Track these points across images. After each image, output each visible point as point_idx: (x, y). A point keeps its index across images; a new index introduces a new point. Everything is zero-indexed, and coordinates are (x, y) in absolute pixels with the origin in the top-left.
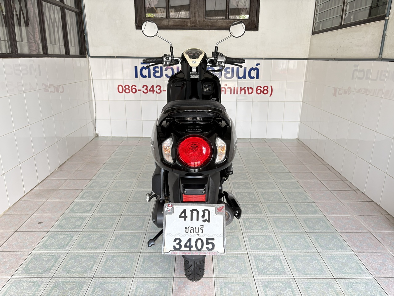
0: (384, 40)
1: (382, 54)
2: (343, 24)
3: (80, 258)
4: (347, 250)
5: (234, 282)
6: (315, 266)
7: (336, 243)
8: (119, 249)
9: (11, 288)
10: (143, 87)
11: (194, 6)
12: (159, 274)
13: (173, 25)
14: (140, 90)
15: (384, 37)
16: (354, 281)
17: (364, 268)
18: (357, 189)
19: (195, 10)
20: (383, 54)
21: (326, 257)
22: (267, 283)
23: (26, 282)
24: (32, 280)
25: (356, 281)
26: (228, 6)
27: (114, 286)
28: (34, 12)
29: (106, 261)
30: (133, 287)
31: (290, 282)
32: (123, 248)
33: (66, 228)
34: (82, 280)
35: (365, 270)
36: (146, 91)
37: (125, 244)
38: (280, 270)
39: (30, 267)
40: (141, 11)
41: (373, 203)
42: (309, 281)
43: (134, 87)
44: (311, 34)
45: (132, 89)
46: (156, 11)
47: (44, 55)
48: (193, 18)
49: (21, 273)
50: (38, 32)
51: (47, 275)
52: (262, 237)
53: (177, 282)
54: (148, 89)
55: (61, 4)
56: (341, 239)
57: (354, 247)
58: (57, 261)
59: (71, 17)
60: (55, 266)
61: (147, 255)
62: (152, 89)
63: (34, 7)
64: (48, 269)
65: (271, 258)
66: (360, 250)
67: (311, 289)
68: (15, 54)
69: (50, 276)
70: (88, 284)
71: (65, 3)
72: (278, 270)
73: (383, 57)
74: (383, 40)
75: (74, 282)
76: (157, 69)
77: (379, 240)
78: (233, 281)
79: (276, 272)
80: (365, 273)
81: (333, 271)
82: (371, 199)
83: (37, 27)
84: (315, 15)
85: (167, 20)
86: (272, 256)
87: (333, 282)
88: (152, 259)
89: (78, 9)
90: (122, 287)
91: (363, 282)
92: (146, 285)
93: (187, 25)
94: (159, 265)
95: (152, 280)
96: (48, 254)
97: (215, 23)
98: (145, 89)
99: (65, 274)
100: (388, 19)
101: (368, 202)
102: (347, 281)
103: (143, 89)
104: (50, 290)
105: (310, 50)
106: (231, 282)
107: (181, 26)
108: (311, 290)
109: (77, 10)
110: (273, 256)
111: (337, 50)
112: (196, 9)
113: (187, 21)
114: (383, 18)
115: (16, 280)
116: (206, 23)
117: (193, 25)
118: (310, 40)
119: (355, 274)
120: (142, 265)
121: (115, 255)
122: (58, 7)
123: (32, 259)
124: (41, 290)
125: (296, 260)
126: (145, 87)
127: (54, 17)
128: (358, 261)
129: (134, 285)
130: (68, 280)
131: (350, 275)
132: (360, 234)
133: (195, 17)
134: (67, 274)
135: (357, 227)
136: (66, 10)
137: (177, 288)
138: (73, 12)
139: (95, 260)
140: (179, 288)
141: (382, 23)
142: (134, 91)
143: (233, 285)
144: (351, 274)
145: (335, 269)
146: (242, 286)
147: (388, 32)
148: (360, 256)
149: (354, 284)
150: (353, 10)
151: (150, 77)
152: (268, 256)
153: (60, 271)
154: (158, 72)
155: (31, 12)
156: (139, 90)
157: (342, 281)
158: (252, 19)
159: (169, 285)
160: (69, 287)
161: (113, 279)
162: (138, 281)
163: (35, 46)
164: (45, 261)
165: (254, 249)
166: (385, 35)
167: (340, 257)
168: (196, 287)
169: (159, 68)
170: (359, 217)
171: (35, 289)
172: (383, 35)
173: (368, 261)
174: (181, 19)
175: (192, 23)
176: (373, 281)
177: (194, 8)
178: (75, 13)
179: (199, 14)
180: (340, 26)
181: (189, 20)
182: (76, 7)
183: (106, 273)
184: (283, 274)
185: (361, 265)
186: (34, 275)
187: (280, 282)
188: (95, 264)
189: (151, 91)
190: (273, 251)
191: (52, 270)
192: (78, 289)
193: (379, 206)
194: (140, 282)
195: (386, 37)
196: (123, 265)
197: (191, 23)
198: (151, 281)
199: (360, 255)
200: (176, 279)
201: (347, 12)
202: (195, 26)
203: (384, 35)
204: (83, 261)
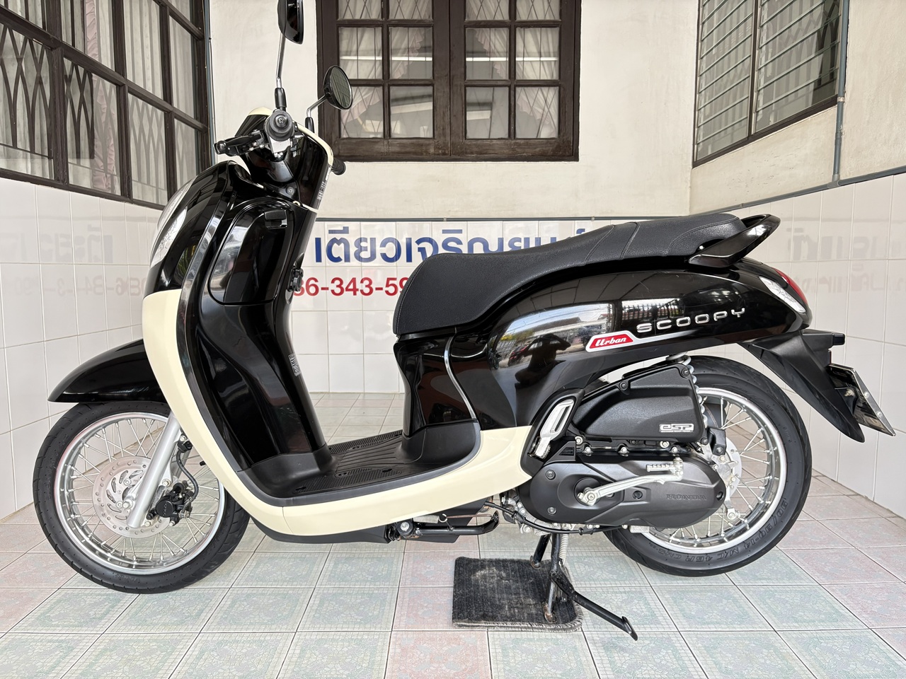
0: (840, 144)
1: (838, 173)
2: (752, 133)
3: (172, 598)
4: (802, 579)
5: (536, 638)
6: (727, 609)
7: (775, 569)
8: (265, 581)
9: (5, 653)
10: (333, 281)
11: (442, 113)
12: (357, 626)
13: (399, 153)
14: (327, 289)
15: (839, 137)
16: (822, 635)
17: (844, 611)
18: (819, 474)
19: (444, 121)
20: (841, 173)
21: (754, 592)
22: (614, 640)
23: (41, 641)
24: (55, 638)
25: (826, 634)
26: (513, 114)
27: (249, 647)
28: (109, 114)
29: (234, 602)
30: (295, 649)
31: (669, 638)
32: (275, 581)
33: (144, 547)
34: (173, 637)
35: (846, 614)
36: (338, 290)
37: (279, 573)
38: (645, 616)
39: (51, 615)
40: (332, 126)
41: (858, 497)
42: (713, 636)
43: (312, 282)
44: (691, 167)
45: (308, 287)
46: (363, 126)
47: (123, 198)
48: (440, 137)
49: (31, 625)
50: (114, 154)
51: (91, 629)
52: (601, 559)
53: (399, 639)
54: (344, 286)
55: (167, 105)
56: (788, 562)
57: (818, 574)
58: (116, 605)
59: (185, 138)
60: (111, 612)
61: (330, 591)
62: (351, 287)
63: (109, 103)
64: (94, 618)
65: (624, 595)
66: (833, 579)
67: (719, 650)
68: (63, 182)
69: (97, 631)
70: (187, 644)
71: (175, 105)
72: (640, 616)
73: (842, 178)
74: (838, 143)
75: (155, 641)
76: (363, 244)
77: (878, 560)
78: (532, 637)
79: (636, 621)
80: (848, 621)
81: (770, 617)
82: (853, 491)
83: (112, 142)
84: (696, 129)
85: (386, 142)
86: (625, 592)
87: (773, 637)
88: (342, 598)
89: (201, 121)
90: (268, 650)
91: (844, 637)
92: (326, 646)
93: (427, 152)
94: (358, 609)
95: (340, 636)
96: (98, 592)
97: (487, 148)
98: (337, 286)
99: (133, 628)
100: (844, 102)
101: (848, 496)
102: (804, 635)
103: (333, 287)
104: (97, 656)
105: (691, 198)
106: (528, 639)
107: (415, 153)
108: (720, 652)
109: (197, 123)
110: (628, 592)
111: (747, 186)
112: (447, 119)
113: (429, 145)
114: (833, 102)
115: (17, 637)
116: (467, 147)
117: (440, 152)
118: (689, 179)
119: (823, 621)
120: (317, 609)
121: (254, 592)
122: (159, 112)
123: (59, 601)
124: (74, 656)
125: (682, 599)
126: (337, 282)
127: (151, 130)
128: (829, 600)
129: (297, 645)
130: (140, 638)
131: (811, 624)
132: (831, 551)
133: (444, 135)
134: (140, 627)
135: (825, 539)
136: (176, 121)
137: (398, 650)
138: (190, 128)
139: (207, 601)
140: (403, 650)
141: (832, 111)
142: (312, 290)
143: (531, 643)
144: (814, 621)
145: (775, 614)
146: (555, 646)
147: (845, 128)
148: (833, 590)
149: (822, 641)
150: (773, 101)
151: (347, 259)
152: (616, 593)
153: (124, 621)
154: (366, 249)
155: (103, 113)
156: (323, 289)
157: (794, 636)
158: (565, 138)
159: (379, 644)
160: (142, 651)
161: (248, 635)
162: (307, 637)
163: (104, 181)
164: (90, 604)
165: (582, 581)
166: (841, 134)
167: (787, 592)
168: (445, 648)
169: (369, 241)
170: (828, 522)
171: (61, 654)
172: (837, 133)
173: (853, 599)
174: (414, 141)
175: (439, 149)
176: (868, 634)
177: (443, 118)
178: (193, 130)
179: (453, 129)
180: (748, 137)
181: (431, 141)
182: (196, 118)
183: (231, 625)
184: (652, 624)
185: (837, 606)
186: (60, 628)
187: (646, 639)
188: (207, 609)
189: (350, 290)
190: (627, 582)
191: (103, 621)
192: (164, 653)
193: (873, 502)
194: (312, 640)
195: (843, 137)
196: (271, 610)
197: (437, 147)
198: (338, 637)
199: (834, 588)
200: (397, 634)
201: (759, 109)
202: (444, 154)
203: (839, 134)
204: (177, 604)
